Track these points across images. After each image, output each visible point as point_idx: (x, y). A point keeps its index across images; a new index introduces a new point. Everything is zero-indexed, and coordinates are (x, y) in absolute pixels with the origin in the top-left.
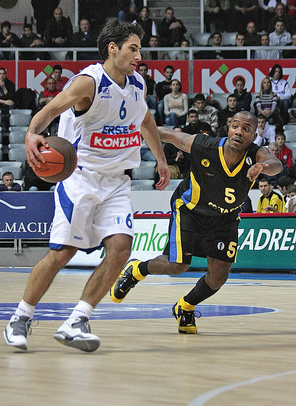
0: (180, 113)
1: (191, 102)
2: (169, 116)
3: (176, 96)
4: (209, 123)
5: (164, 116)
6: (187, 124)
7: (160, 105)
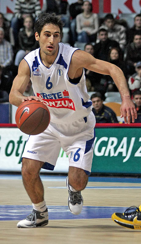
0: (91, 31)
1: (101, 22)
2: (81, 34)
3: (88, 16)
4: (117, 40)
5: (77, 34)
6: (98, 41)
7: (73, 24)
